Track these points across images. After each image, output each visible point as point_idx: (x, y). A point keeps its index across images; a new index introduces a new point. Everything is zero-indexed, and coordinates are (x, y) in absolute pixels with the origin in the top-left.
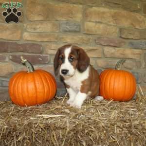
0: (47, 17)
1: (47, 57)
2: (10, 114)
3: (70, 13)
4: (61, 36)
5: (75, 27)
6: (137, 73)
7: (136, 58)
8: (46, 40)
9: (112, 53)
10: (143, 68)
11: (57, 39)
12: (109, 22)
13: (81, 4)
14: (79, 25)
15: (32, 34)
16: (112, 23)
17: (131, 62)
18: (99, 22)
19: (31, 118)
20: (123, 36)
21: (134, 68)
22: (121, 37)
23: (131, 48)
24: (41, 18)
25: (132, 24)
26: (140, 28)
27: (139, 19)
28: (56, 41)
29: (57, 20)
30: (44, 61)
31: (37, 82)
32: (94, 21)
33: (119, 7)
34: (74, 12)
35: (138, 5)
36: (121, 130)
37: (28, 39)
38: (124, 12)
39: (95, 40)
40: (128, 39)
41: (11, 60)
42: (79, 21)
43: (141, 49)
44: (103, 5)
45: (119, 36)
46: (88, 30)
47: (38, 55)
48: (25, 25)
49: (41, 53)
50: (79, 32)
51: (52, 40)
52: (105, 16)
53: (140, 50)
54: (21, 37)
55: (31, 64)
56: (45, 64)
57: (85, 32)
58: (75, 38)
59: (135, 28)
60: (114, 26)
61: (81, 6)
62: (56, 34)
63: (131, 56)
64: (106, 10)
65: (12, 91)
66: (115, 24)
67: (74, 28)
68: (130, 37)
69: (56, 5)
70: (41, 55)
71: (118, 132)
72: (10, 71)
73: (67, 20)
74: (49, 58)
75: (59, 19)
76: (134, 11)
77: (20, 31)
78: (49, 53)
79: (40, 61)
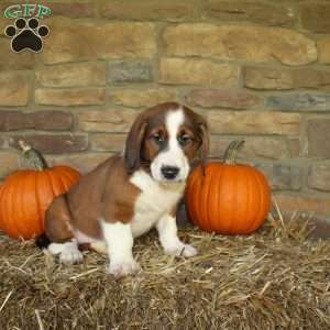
0: (81, 55)
1: (83, 137)
3: (129, 42)
4: (113, 93)
6: (289, 168)
7: (286, 132)
8: (79, 102)
9: (227, 125)
10: (306, 156)
11: (101, 99)
12: (219, 55)
13: (151, 20)
14: (150, 67)
15: (51, 91)
16: (224, 57)
17: (276, 142)
18: (193, 56)
20: (251, 85)
21: (283, 157)
22: (246, 87)
23: (274, 111)
25: (272, 55)
26: (295, 63)
27: (291, 43)
28: (101, 103)
29: (101, 60)
30: (78, 147)
33: (241, 20)
34: (137, 40)
35: (290, 9)
37: (43, 102)
39: (186, 97)
40: (264, 90)
42: (151, 57)
44: (203, 18)
45: (243, 84)
46: (168, 76)
47: (65, 133)
48: (37, 74)
49: (69, 130)
50: (150, 81)
51: (93, 101)
53: (298, 115)
54: (31, 99)
56: (80, 151)
57: (162, 81)
58: (142, 94)
60: (230, 62)
61: (152, 25)
62: (101, 89)
63: (273, 129)
66: (232, 59)
67: (137, 74)
68: (267, 86)
69: (99, 28)
70: (71, 135)
73: (123, 58)
74: (87, 139)
75: (104, 56)
76: (280, 25)
77: (27, 87)
78: (88, 129)
79: (68, 146)
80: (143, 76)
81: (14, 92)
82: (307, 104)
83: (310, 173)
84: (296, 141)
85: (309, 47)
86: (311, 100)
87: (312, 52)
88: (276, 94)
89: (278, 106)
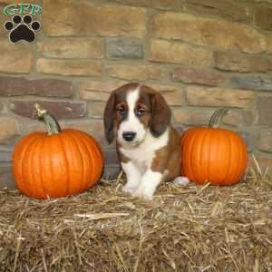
0: (82, 30)
1: (81, 104)
2: (22, 213)
3: (124, 23)
4: (108, 66)
5: (134, 49)
6: (246, 134)
7: (243, 106)
8: (80, 72)
9: (202, 98)
11: (100, 71)
12: (196, 41)
13: (144, 6)
14: (142, 46)
16: (199, 43)
17: (235, 114)
18: (177, 40)
19: (66, 221)
20: (221, 67)
21: (241, 125)
22: (216, 68)
23: (235, 88)
24: (69, 32)
26: (251, 52)
27: (249, 35)
28: (99, 74)
29: (101, 36)
30: (77, 113)
31: (68, 153)
32: (168, 38)
34: (131, 22)
35: (247, 9)
36: (237, 237)
37: (45, 71)
38: (222, 23)
39: (171, 74)
40: (229, 71)
41: (12, 110)
42: (141, 37)
43: (253, 90)
44: (185, 9)
45: (214, 65)
46: (157, 55)
47: (65, 101)
48: (39, 44)
49: (70, 98)
50: (142, 58)
51: (93, 73)
52: (188, 29)
53: (251, 92)
54: (33, 68)
55: (55, 119)
56: (79, 118)
57: (152, 59)
58: (135, 69)
59: (243, 53)
60: (204, 47)
61: (144, 10)
62: (99, 63)
63: (234, 103)
64: (189, 18)
65: (20, 171)
66: (205, 45)
67: (132, 51)
68: (232, 68)
69: (99, 8)
70: (71, 102)
71: (233, 241)
72: (12, 132)
73: (119, 36)
74: (85, 106)
75: (103, 33)
76: (240, 21)
77: (30, 56)
78: (86, 98)
79: (69, 112)
80: (137, 54)
81: (18, 59)
82: (259, 84)
83: (259, 138)
84: (250, 113)
85: (261, 40)
86: (262, 81)
87: (263, 44)
88: (238, 75)
89: (239, 85)
